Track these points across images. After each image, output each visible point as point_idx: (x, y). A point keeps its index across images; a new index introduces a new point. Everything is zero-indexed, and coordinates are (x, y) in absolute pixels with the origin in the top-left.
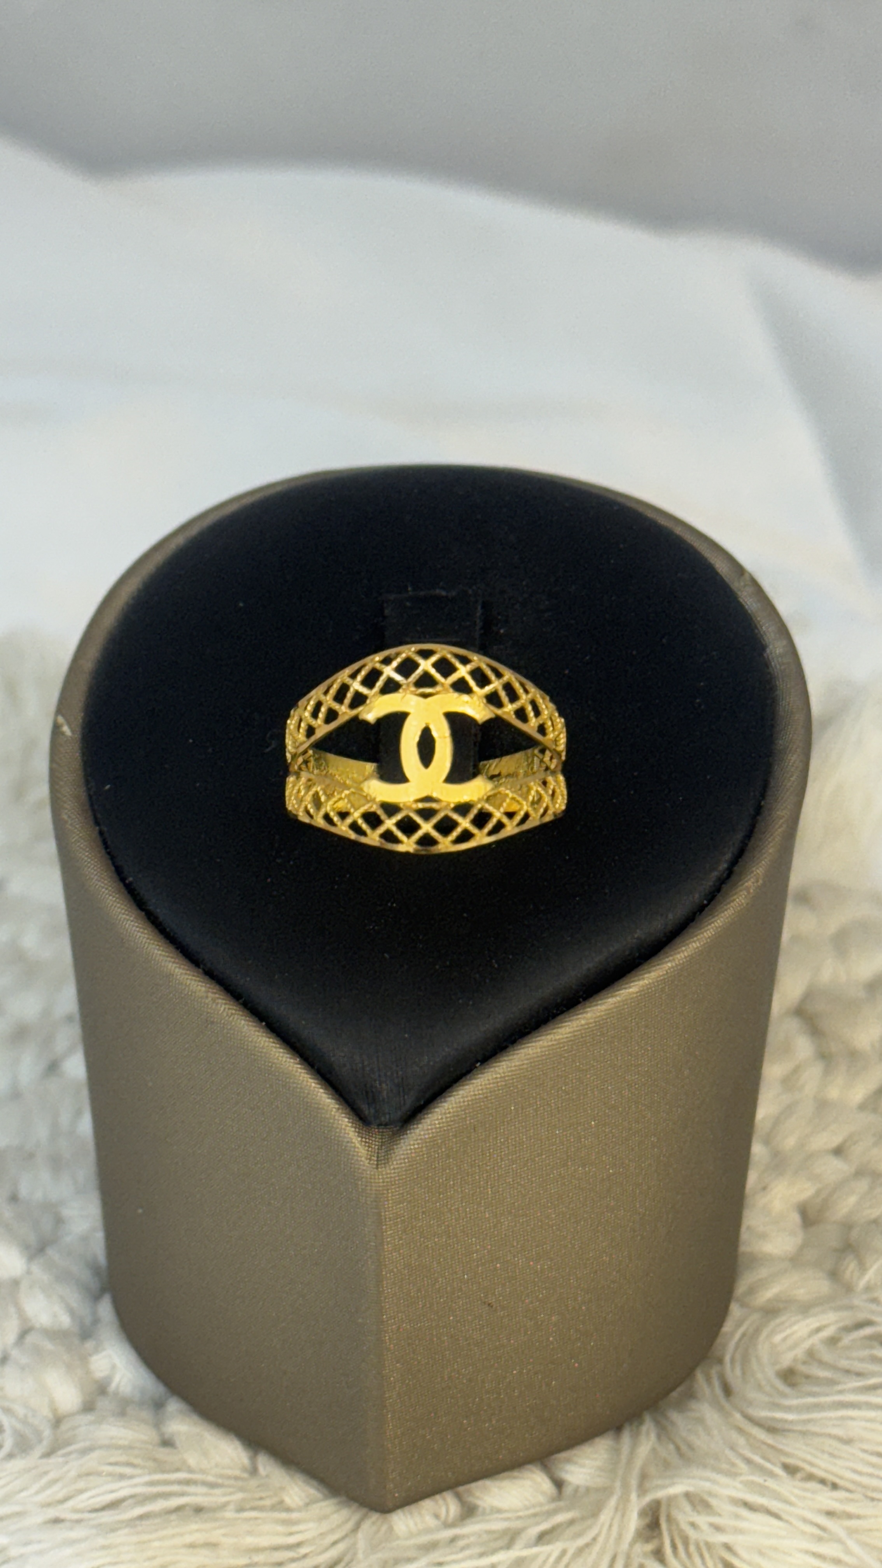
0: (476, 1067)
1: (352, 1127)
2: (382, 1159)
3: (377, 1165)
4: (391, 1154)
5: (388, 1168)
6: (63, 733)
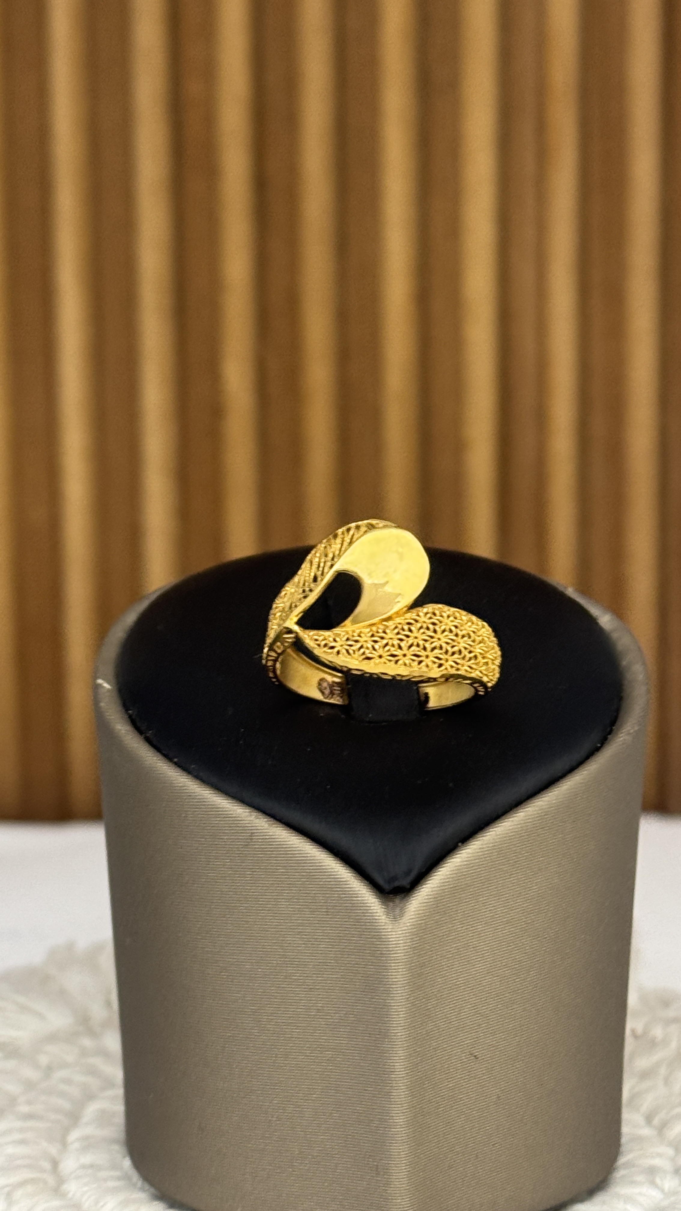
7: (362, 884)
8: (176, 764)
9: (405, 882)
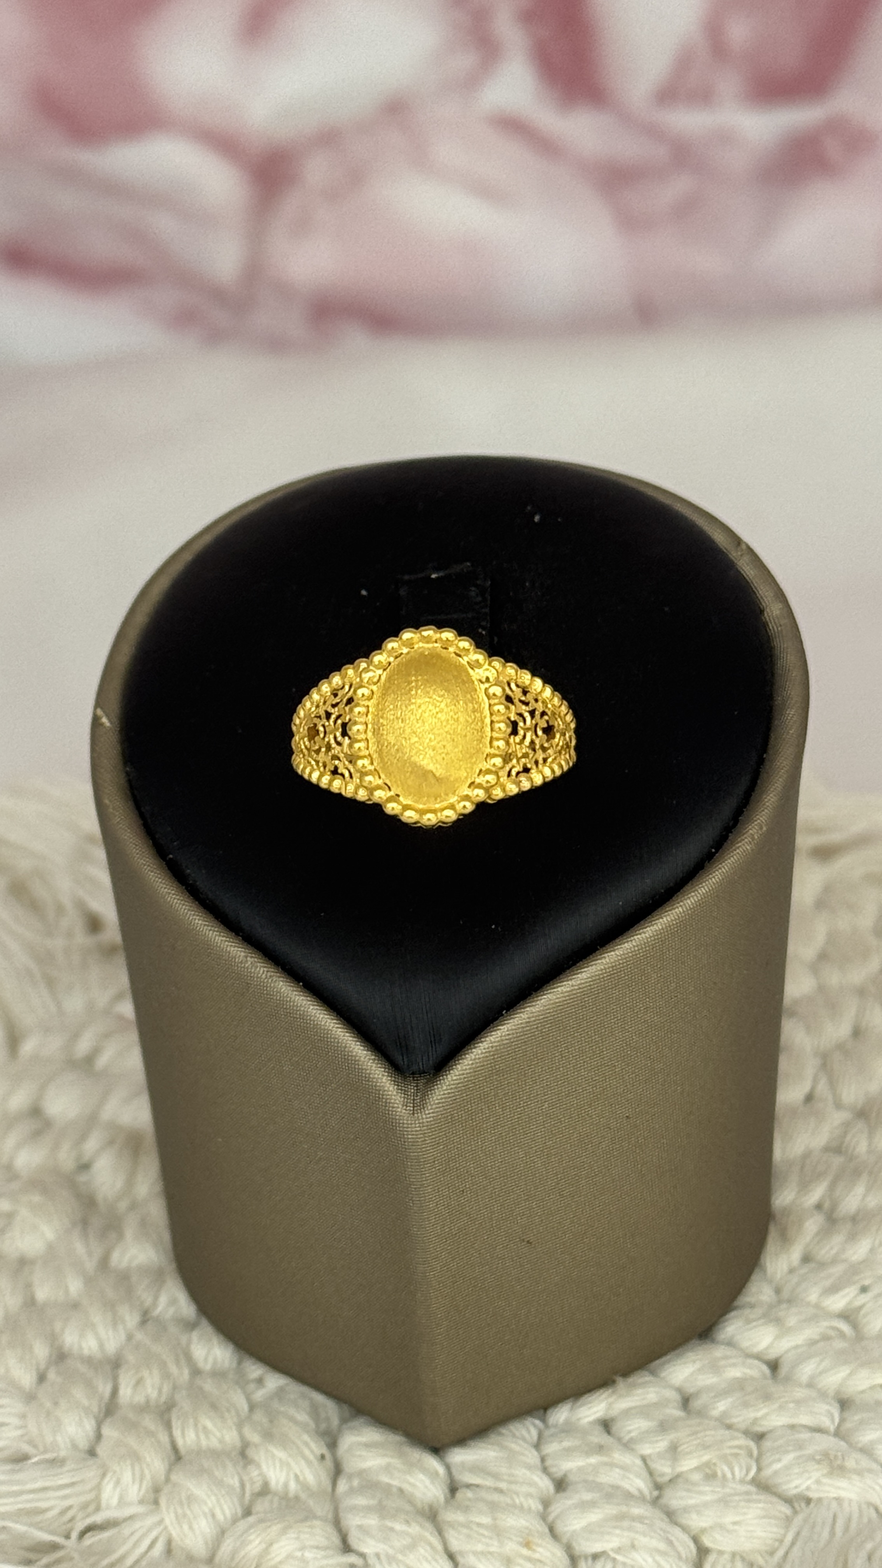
0: (502, 1015)
1: (388, 1076)
2: (418, 1105)
3: (413, 1110)
4: (425, 1100)
5: (423, 1113)
6: (102, 724)
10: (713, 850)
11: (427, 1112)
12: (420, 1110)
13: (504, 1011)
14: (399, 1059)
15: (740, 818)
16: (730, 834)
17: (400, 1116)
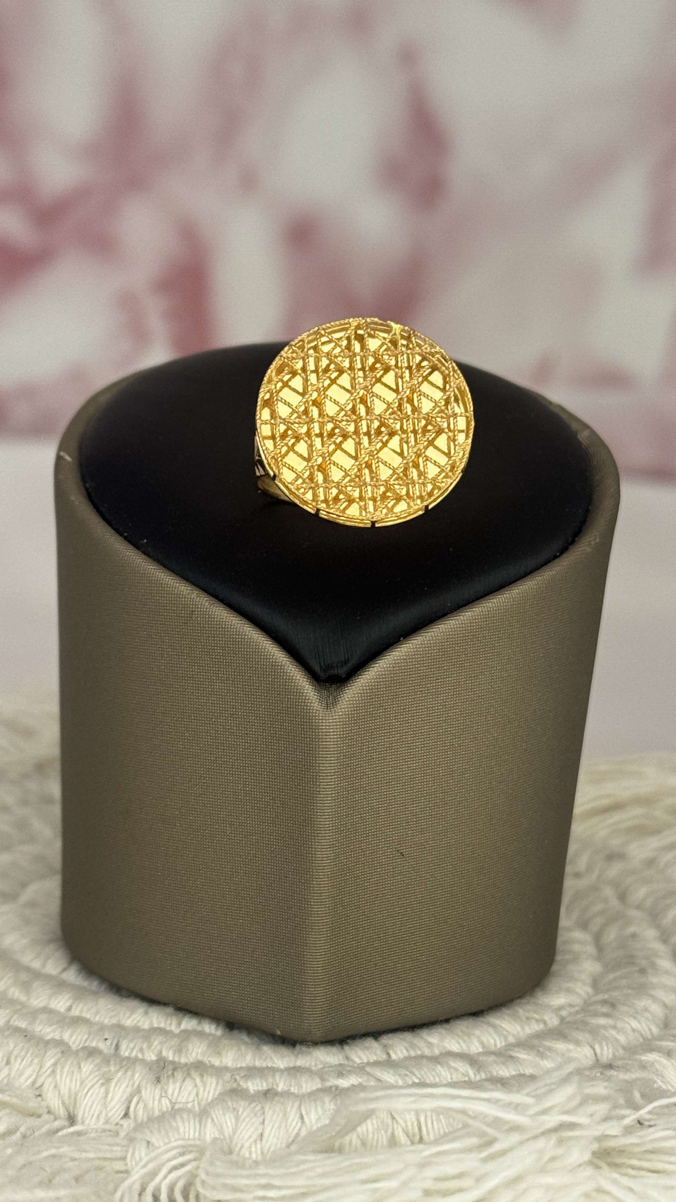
0: (400, 641)
1: (307, 679)
2: (330, 705)
3: (327, 707)
4: (338, 698)
5: (335, 709)
6: (65, 460)
7: (297, 670)
8: (126, 538)
9: (342, 671)
10: (558, 554)
11: (339, 708)
12: (333, 706)
13: (402, 639)
14: (317, 668)
15: (576, 539)
16: (571, 547)
17: (317, 710)
